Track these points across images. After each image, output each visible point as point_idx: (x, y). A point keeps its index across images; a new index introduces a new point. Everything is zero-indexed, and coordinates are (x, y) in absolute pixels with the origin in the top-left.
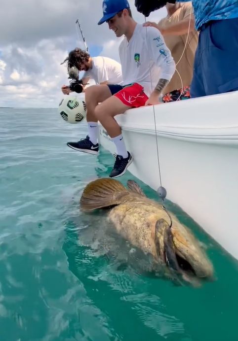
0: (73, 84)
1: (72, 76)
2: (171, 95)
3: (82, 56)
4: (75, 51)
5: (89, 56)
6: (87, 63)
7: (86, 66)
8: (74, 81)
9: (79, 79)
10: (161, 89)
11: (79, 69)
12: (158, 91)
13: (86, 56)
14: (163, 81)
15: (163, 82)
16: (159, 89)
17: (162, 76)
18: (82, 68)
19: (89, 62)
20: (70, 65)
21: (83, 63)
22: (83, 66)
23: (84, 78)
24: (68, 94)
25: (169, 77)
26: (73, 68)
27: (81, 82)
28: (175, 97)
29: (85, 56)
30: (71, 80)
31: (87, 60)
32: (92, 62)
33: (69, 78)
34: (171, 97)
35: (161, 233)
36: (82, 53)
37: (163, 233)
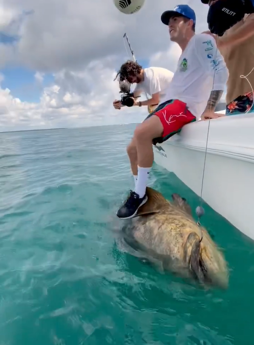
0: (124, 98)
1: (124, 89)
2: (236, 102)
3: (134, 68)
4: (127, 64)
6: (138, 75)
7: (138, 78)
8: (125, 95)
9: (131, 92)
10: (215, 102)
11: (131, 81)
13: (138, 68)
15: (216, 95)
18: (133, 80)
19: (141, 74)
20: (122, 79)
21: (134, 75)
22: (135, 79)
23: (136, 91)
24: (119, 109)
27: (132, 95)
29: (136, 68)
30: (123, 94)
31: (139, 72)
32: (143, 74)
33: (121, 92)
34: (237, 105)
35: (191, 244)
36: (135, 65)
37: (193, 244)
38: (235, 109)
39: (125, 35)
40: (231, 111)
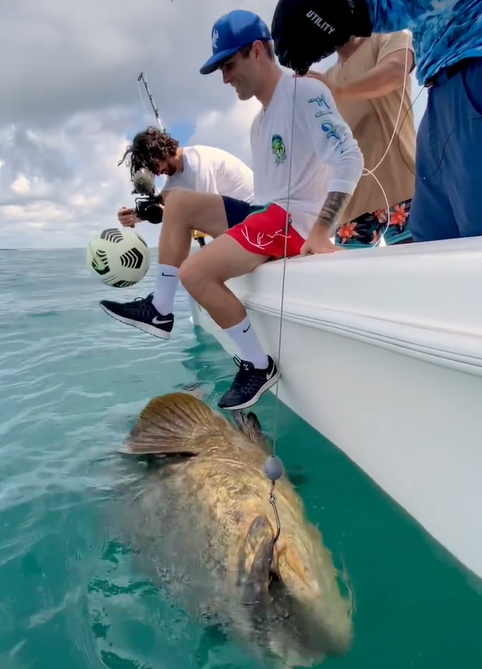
0: (142, 205)
1: (141, 187)
2: (355, 224)
3: (162, 145)
4: (147, 133)
5: (177, 144)
6: (171, 160)
7: (170, 165)
8: (144, 198)
9: (156, 194)
10: (333, 215)
11: (155, 170)
12: (326, 220)
13: (171, 146)
14: (335, 197)
15: (336, 200)
16: (329, 216)
17: (334, 187)
18: (161, 169)
19: (177, 157)
20: (136, 165)
21: (163, 159)
22: (163, 166)
23: (165, 192)
24: (132, 226)
25: (351, 188)
26: (143, 170)
28: (362, 228)
29: (167, 145)
30: (139, 195)
31: (173, 154)
32: (182, 157)
33: (135, 192)
34: (356, 229)
35: (253, 548)
36: (163, 138)
37: (257, 548)
38: (353, 237)
39: (141, 76)
40: (344, 240)
